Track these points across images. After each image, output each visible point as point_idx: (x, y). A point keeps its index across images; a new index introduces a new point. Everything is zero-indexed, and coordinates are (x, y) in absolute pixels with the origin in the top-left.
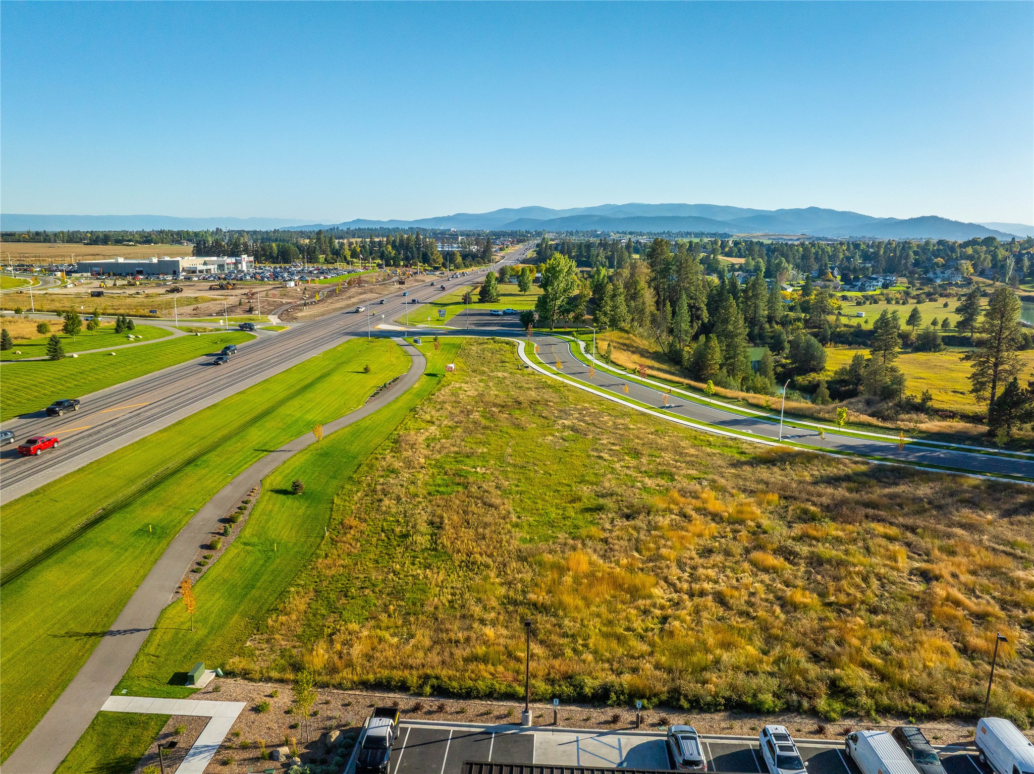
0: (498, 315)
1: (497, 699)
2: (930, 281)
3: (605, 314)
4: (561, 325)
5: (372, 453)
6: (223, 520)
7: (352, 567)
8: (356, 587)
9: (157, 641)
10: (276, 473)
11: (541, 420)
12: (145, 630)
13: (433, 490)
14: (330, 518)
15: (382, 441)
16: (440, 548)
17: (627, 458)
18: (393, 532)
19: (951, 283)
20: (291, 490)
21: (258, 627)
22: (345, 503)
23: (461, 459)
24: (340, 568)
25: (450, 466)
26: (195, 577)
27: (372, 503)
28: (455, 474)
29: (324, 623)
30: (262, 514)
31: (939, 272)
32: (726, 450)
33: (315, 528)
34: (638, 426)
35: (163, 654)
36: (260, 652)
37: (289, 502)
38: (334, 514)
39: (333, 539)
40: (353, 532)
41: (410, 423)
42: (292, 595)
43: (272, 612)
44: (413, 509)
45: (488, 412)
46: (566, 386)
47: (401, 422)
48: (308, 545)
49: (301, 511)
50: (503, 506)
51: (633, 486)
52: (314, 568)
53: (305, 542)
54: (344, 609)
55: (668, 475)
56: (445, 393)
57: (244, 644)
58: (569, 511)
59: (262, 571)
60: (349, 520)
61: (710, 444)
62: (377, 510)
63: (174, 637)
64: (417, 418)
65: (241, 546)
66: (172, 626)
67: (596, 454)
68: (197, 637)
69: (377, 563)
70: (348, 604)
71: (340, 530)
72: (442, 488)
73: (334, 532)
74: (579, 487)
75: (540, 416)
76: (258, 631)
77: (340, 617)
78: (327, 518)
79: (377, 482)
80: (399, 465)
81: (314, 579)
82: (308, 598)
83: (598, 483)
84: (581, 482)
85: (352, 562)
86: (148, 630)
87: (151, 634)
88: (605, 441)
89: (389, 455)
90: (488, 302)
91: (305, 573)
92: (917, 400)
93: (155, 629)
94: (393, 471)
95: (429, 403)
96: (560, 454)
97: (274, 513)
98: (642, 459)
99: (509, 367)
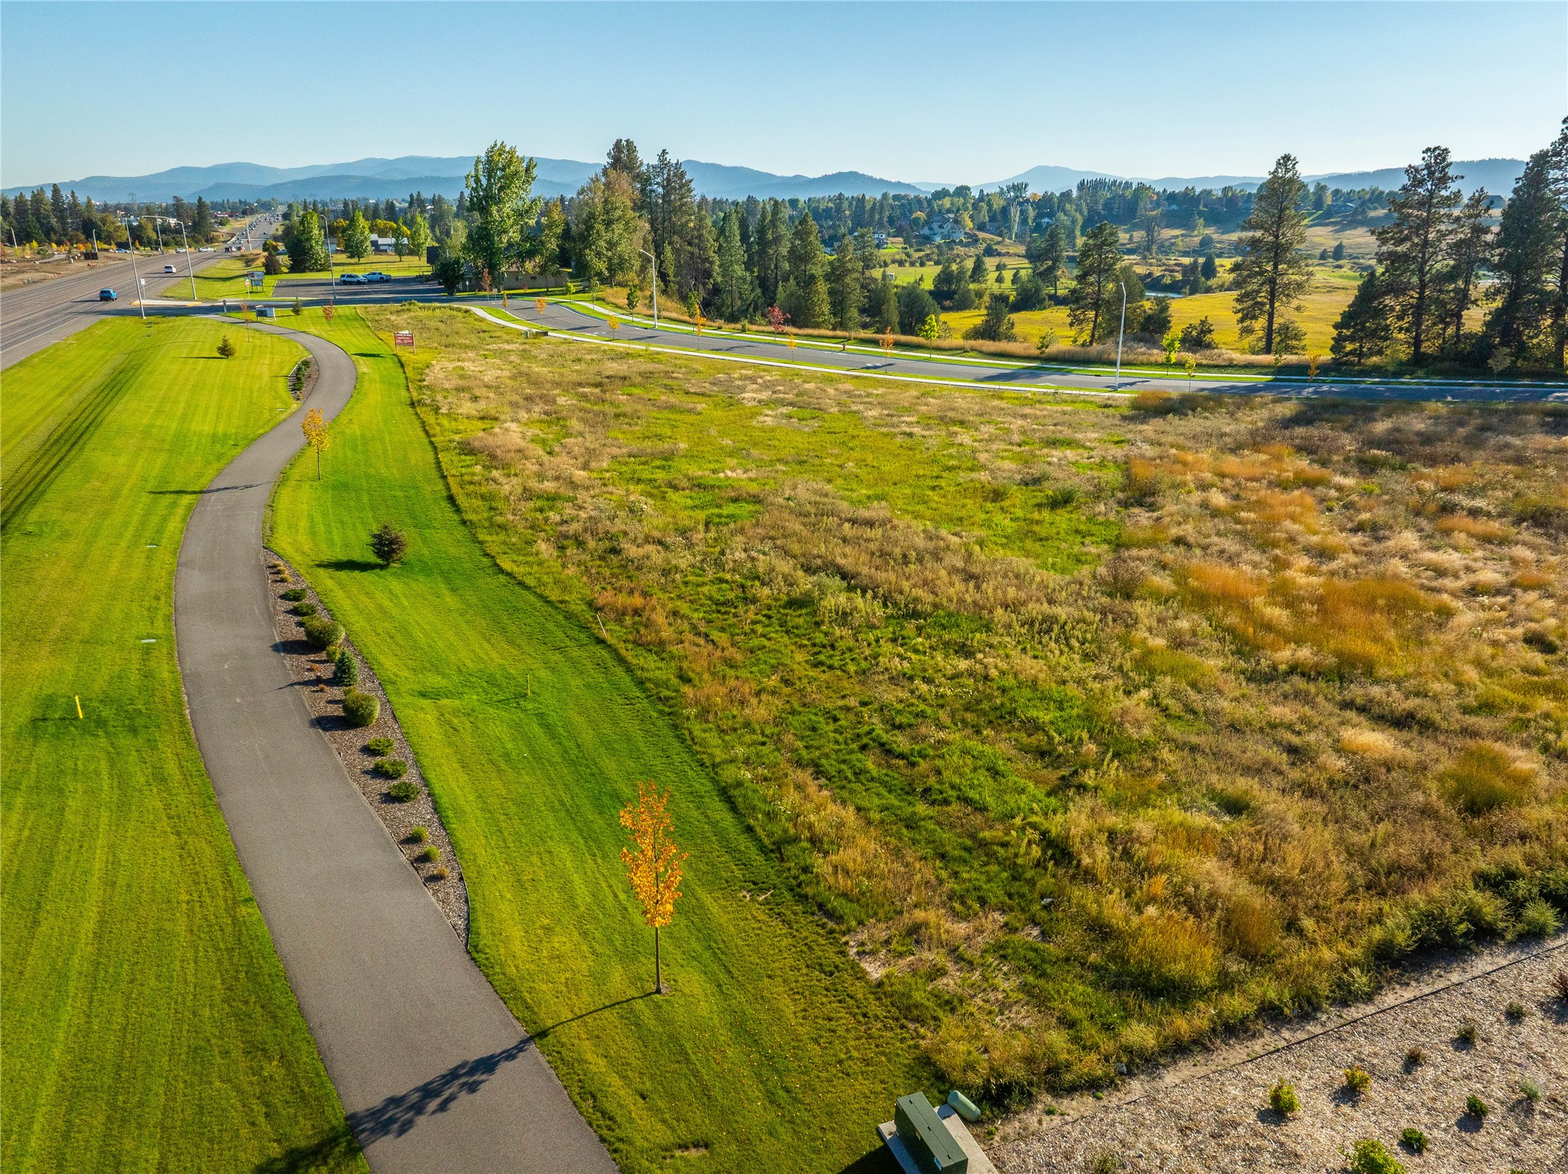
0: (359, 283)
2: (927, 239)
3: (599, 254)
4: (517, 284)
5: (444, 477)
6: (289, 647)
7: (787, 690)
8: (880, 730)
9: (614, 1080)
10: (282, 529)
11: (701, 399)
12: (510, 1055)
13: (701, 515)
14: (547, 602)
15: (430, 456)
16: (929, 609)
17: (956, 429)
18: (754, 600)
19: (954, 241)
20: (373, 559)
21: (821, 906)
22: (536, 568)
23: (658, 463)
24: (764, 697)
25: (660, 475)
26: (417, 815)
27: (601, 558)
28: (700, 486)
29: (973, 836)
30: (369, 619)
31: (935, 226)
32: (1079, 406)
33: (543, 629)
34: (880, 391)
35: (702, 1123)
36: (950, 983)
37: (396, 586)
38: (547, 593)
39: (634, 642)
40: (660, 618)
41: (445, 422)
42: (762, 789)
43: (789, 850)
44: (722, 553)
45: (585, 396)
46: (658, 353)
47: (423, 424)
48: (590, 666)
49: (450, 600)
50: (895, 522)
51: (1050, 464)
52: (704, 714)
53: (573, 662)
54: (953, 787)
55: (1069, 443)
56: (441, 375)
57: (861, 976)
58: (1019, 513)
59: (574, 752)
60: (605, 598)
61: (1039, 402)
62: (639, 568)
63: (644, 1039)
64: (448, 415)
65: (426, 703)
66: (585, 1000)
67: (897, 430)
68: (704, 1009)
69: (831, 667)
70: (939, 772)
71: (619, 620)
72: (717, 511)
73: (611, 626)
74: (963, 476)
75: (687, 393)
76: (840, 919)
77: (983, 809)
78: (539, 604)
79: (546, 520)
80: (549, 486)
81: (748, 738)
82: (812, 788)
83: (984, 467)
84: (949, 469)
85: (773, 681)
86: (521, 1047)
87: (565, 1064)
88: (870, 413)
89: (495, 473)
90: (311, 271)
91: (697, 729)
92: (1194, 333)
93: (543, 1034)
94: (553, 498)
95: (432, 391)
96: (830, 438)
97: (395, 612)
98: (983, 429)
99: (506, 337)
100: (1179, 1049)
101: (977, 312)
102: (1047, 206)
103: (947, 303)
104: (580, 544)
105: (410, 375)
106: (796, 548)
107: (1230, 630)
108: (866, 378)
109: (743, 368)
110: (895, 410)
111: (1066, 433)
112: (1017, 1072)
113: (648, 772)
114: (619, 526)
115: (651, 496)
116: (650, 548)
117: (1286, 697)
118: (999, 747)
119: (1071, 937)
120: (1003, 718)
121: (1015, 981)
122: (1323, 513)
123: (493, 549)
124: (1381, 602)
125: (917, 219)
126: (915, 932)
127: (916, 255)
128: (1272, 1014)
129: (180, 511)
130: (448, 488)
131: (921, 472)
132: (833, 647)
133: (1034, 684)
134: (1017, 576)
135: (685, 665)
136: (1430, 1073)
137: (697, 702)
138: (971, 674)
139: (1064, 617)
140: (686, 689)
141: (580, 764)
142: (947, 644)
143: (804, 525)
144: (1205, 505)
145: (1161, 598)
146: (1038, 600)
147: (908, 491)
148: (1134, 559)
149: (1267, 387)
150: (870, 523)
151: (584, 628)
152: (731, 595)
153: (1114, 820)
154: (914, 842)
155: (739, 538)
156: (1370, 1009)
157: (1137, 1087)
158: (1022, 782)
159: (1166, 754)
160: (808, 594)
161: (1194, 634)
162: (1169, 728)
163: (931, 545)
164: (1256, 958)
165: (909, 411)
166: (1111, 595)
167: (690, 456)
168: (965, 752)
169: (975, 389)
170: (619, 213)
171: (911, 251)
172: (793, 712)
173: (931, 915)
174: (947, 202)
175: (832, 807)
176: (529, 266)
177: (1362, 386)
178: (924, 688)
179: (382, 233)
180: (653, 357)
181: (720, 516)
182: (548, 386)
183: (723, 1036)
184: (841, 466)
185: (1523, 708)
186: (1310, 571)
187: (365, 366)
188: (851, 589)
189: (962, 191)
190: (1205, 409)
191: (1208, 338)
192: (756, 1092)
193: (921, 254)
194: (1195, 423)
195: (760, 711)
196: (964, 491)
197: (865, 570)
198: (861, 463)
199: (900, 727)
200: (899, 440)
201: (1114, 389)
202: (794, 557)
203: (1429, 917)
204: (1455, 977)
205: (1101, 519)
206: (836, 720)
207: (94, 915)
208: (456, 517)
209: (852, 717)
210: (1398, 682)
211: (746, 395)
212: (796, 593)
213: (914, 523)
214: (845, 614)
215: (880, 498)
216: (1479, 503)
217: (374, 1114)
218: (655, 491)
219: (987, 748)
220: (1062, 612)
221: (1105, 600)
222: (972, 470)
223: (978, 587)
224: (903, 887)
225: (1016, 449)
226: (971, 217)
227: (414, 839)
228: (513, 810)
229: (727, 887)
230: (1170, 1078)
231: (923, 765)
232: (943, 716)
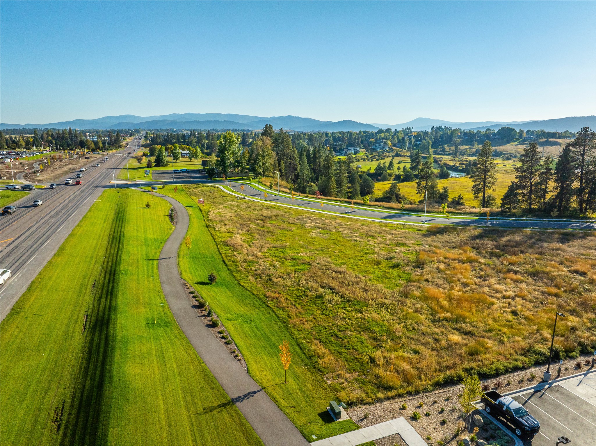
0: (179, 173)
1: (511, 372)
2: (374, 150)
3: (260, 167)
4: (232, 175)
5: (221, 254)
6: (195, 307)
7: (315, 321)
8: (336, 331)
9: (278, 396)
10: (183, 272)
11: (293, 225)
12: (258, 391)
13: (293, 269)
14: (254, 294)
15: (215, 246)
16: (353, 299)
17: (370, 239)
18: (307, 296)
19: (384, 151)
20: (208, 281)
21: (319, 370)
22: (250, 284)
23: (281, 250)
24: (309, 322)
25: (282, 255)
26: (233, 347)
27: (267, 282)
28: (293, 259)
29: (354, 357)
30: (211, 299)
31: (377, 145)
32: (410, 230)
33: (254, 303)
34: (349, 223)
35: (294, 404)
36: (345, 385)
37: (215, 289)
38: (254, 292)
39: (277, 307)
40: (283, 300)
41: (218, 234)
42: (307, 344)
43: (313, 358)
44: (299, 281)
45: (258, 224)
46: (280, 207)
47: (212, 234)
48: (266, 313)
49: (229, 293)
50: (347, 272)
51: (396, 252)
52: (294, 326)
53: (262, 312)
54: (352, 346)
55: (403, 245)
56: (214, 215)
57: (326, 383)
58: (384, 269)
59: (264, 334)
60: (269, 294)
61: (398, 228)
62: (277, 285)
63: (283, 390)
64: (218, 231)
65: (229, 321)
66: (271, 384)
67: (352, 239)
68: (294, 387)
69: (326, 315)
70: (349, 342)
71: (272, 301)
72: (298, 267)
73: (271, 302)
74: (369, 257)
75: (289, 223)
76: (323, 372)
77: (357, 351)
78: (251, 295)
79: (251, 269)
80: (251, 258)
81: (305, 333)
82: (319, 344)
83: (376, 253)
84: (366, 254)
85: (311, 318)
86: (260, 390)
87: (268, 393)
88: (345, 232)
89: (235, 253)
90: (162, 166)
91: (292, 330)
92: (457, 199)
93: (264, 388)
94: (252, 262)
95: (213, 222)
96: (331, 241)
97: (217, 297)
98: (379, 239)
99: (231, 199)
100: (388, 398)
101: (389, 182)
102: (420, 137)
103: (379, 178)
104: (261, 277)
105: (204, 215)
106: (319, 280)
107: (431, 308)
108: (345, 217)
109: (306, 213)
110: (352, 231)
111: (404, 241)
112: (355, 400)
113: (281, 339)
114: (271, 272)
115: (279, 262)
116: (280, 279)
117: (439, 326)
118: (364, 337)
119: (371, 377)
120: (366, 329)
121: (358, 385)
122: (472, 271)
123: (238, 279)
124: (475, 300)
125: (371, 141)
126: (338, 376)
127: (370, 156)
128: (409, 393)
129: (155, 266)
130: (222, 257)
131: (357, 255)
132: (327, 309)
133: (376, 321)
134: (378, 290)
135: (290, 313)
136: (437, 405)
137: (293, 323)
138: (361, 318)
139: (387, 303)
140: (290, 320)
141: (266, 337)
142: (356, 310)
143: (322, 272)
144: (438, 268)
145: (416, 298)
146: (382, 298)
147: (352, 261)
148: (411, 286)
149: (476, 222)
150: (340, 273)
151: (264, 302)
152: (301, 294)
153: (387, 354)
154: (341, 357)
155: (304, 277)
156: (431, 393)
157: (378, 404)
158: (368, 345)
159: (404, 340)
160: (321, 294)
161: (421, 309)
162: (407, 333)
163: (356, 280)
164: (409, 383)
165: (357, 231)
166: (402, 297)
167: (291, 248)
168: (356, 337)
169: (380, 222)
170: (267, 153)
171: (368, 154)
172: (316, 326)
173: (342, 372)
174: (382, 135)
175: (323, 349)
176: (237, 170)
177: (508, 221)
178: (348, 321)
179: (183, 149)
180: (278, 208)
181: (298, 269)
182: (247, 220)
183: (298, 391)
184: (334, 252)
185: (500, 331)
186: (459, 291)
187: (190, 211)
188: (333, 293)
189: (388, 130)
190: (450, 232)
191: (461, 201)
192: (304, 400)
193: (372, 155)
194: (445, 238)
195: (308, 326)
196: (369, 262)
197: (337, 287)
198: (340, 251)
199: (341, 331)
200: (352, 242)
201: (424, 222)
202: (318, 283)
203: (449, 376)
204: (452, 389)
205: (406, 272)
206: (326, 329)
207: (175, 364)
208: (226, 268)
209: (330, 328)
210: (470, 324)
211: (307, 224)
212: (319, 294)
213: (353, 272)
214: (331, 300)
215: (344, 263)
216: (519, 269)
217: (236, 399)
218: (280, 260)
219: (361, 337)
220: (387, 301)
221: (400, 298)
222: (372, 254)
223: (366, 294)
224: (337, 367)
225: (387, 246)
226: (391, 141)
227: (234, 352)
228: (252, 347)
229: (299, 365)
230: (385, 403)
231: (345, 340)
232: (352, 328)
